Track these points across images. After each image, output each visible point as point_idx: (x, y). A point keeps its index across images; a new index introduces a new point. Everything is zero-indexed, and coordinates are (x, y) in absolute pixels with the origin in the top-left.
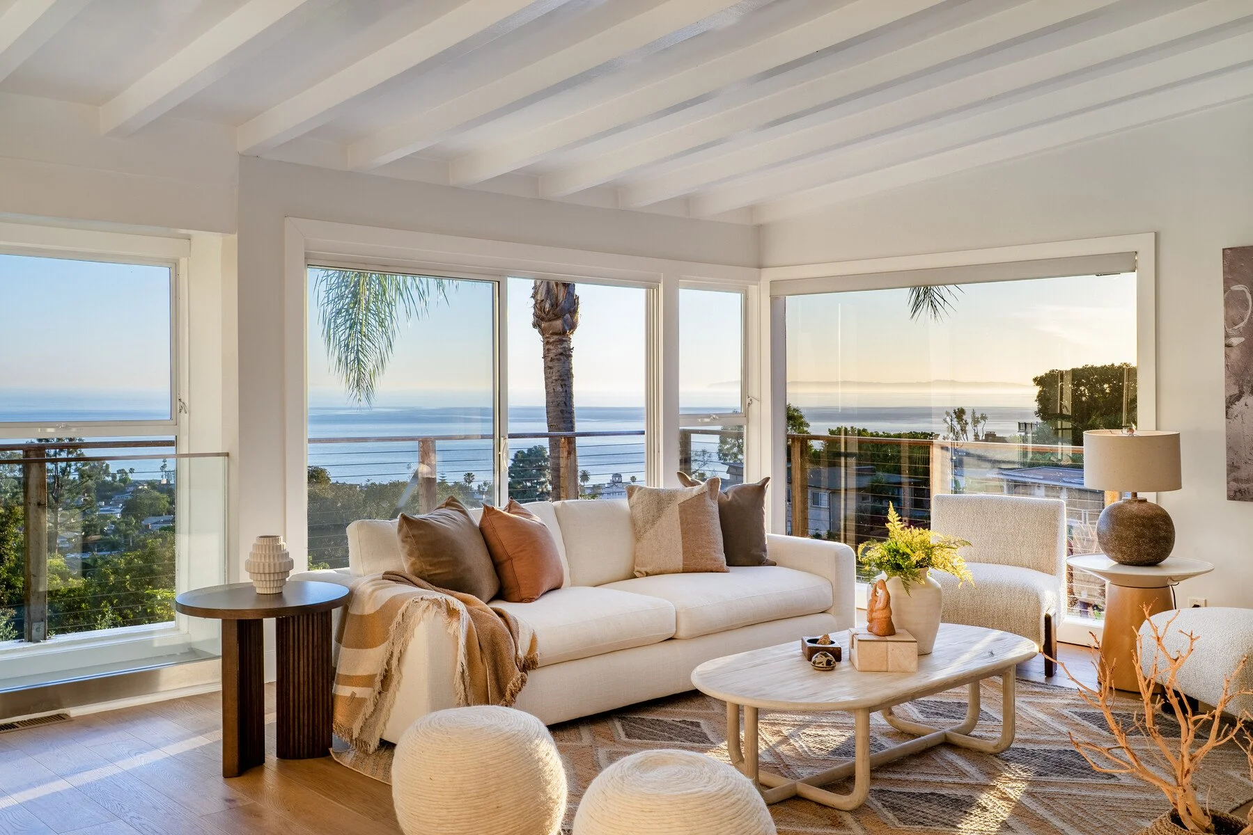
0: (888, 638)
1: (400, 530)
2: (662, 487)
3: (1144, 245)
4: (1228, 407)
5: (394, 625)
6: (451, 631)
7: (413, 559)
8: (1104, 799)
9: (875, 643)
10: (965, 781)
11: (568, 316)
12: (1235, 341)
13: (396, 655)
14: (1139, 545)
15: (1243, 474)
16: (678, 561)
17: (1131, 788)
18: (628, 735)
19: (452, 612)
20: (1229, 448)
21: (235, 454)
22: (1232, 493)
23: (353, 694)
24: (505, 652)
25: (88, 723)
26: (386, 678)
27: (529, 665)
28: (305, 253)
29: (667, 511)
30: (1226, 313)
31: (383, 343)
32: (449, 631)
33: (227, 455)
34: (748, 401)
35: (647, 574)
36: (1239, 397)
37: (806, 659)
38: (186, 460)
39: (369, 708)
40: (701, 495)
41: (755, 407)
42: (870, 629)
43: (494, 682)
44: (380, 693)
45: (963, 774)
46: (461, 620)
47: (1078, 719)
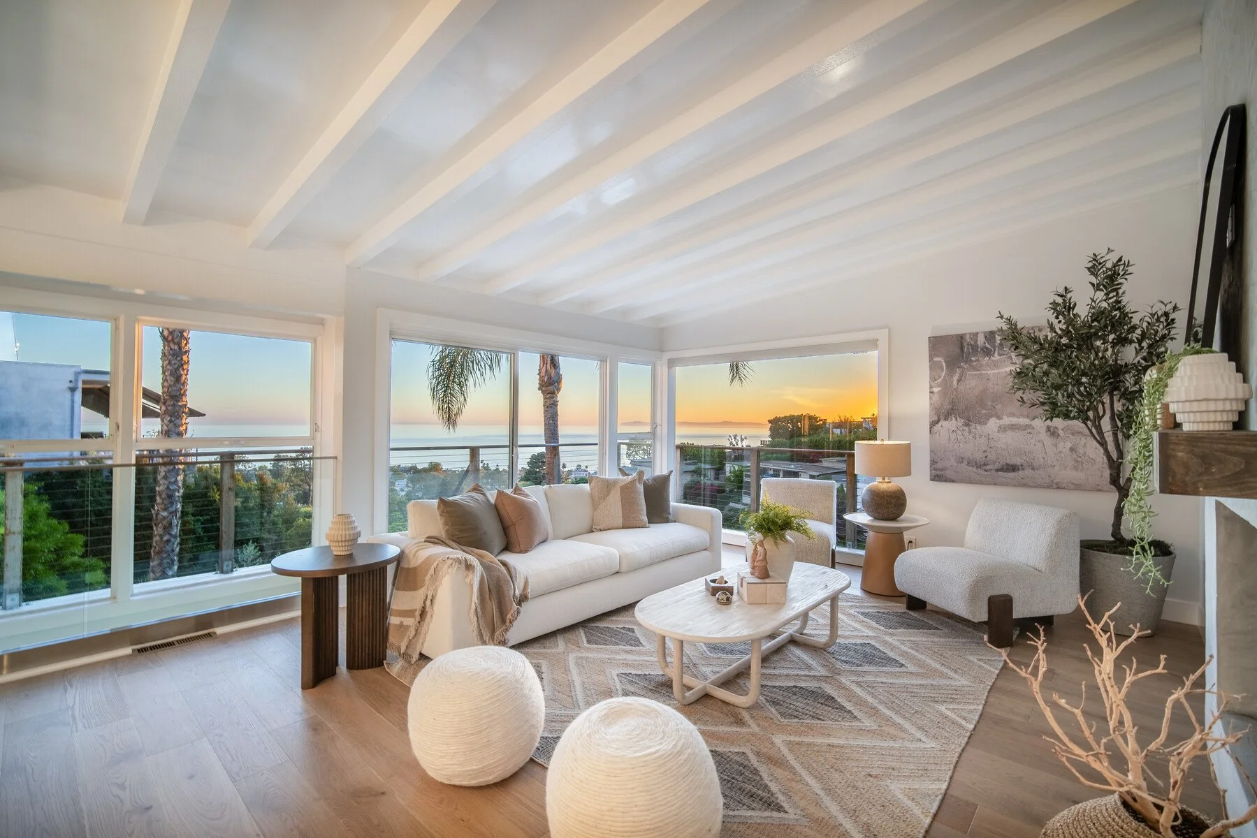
0: (767, 581)
1: (438, 508)
2: (607, 477)
3: (882, 335)
4: (931, 428)
5: (429, 576)
6: (468, 580)
7: (447, 527)
8: (905, 686)
9: (759, 585)
10: (812, 673)
11: (556, 384)
12: (936, 390)
13: (429, 597)
14: (888, 508)
15: (939, 466)
16: (620, 522)
17: (917, 674)
18: (589, 642)
19: (469, 567)
20: (932, 451)
21: (340, 458)
22: (933, 477)
23: (402, 622)
24: (506, 593)
25: (227, 638)
26: (423, 613)
27: (523, 599)
28: (390, 331)
29: (613, 492)
30: (931, 374)
31: (462, 399)
32: (466, 580)
33: (336, 458)
34: (655, 426)
35: (601, 530)
36: (937, 422)
37: (709, 594)
38: (319, 460)
39: (412, 632)
40: (633, 481)
41: (658, 429)
42: (752, 574)
43: (498, 613)
44: (419, 622)
45: (809, 668)
46: (476, 572)
47: (862, 618)
